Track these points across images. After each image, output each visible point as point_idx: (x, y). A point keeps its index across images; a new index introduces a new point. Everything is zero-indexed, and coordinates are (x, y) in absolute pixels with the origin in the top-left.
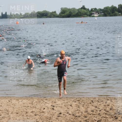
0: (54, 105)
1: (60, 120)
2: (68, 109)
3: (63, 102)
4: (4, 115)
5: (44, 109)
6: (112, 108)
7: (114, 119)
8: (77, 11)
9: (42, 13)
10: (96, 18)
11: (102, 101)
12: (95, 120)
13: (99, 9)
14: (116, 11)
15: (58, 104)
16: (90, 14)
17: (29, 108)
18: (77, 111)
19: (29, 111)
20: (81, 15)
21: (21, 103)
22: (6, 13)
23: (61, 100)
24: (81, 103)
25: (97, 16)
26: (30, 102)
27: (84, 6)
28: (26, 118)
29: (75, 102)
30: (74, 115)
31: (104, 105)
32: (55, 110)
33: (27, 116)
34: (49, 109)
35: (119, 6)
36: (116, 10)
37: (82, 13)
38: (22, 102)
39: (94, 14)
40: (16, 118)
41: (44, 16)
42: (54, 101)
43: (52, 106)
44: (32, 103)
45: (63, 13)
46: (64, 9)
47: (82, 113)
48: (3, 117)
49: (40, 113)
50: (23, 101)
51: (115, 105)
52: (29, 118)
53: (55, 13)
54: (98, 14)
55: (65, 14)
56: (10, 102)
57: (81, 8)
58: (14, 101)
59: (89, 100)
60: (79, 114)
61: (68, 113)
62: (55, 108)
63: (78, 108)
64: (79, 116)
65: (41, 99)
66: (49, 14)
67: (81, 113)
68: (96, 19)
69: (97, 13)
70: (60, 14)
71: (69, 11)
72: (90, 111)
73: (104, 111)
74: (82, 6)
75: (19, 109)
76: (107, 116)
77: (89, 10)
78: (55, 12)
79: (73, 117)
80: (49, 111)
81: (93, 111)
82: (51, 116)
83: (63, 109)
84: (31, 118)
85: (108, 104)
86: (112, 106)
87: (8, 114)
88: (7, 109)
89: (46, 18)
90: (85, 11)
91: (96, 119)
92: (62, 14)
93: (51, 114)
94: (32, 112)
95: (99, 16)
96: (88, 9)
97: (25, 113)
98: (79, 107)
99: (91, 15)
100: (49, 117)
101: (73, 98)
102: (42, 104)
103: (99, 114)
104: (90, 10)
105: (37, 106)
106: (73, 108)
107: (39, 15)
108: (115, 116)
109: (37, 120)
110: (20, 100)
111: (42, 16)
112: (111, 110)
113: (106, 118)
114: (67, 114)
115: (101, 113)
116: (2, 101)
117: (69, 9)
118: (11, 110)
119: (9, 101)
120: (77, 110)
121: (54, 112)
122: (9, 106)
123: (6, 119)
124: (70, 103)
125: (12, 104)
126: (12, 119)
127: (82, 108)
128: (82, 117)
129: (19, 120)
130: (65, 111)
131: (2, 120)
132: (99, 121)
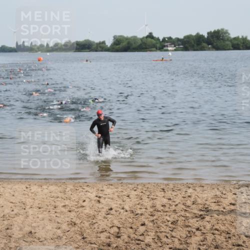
0: (101, 195)
1: (110, 220)
2: (123, 201)
3: (116, 190)
4: (18, 211)
5: (84, 201)
6: (196, 201)
7: (198, 219)
8: (140, 41)
9: (83, 44)
10: (170, 53)
11: (179, 190)
12: (168, 221)
13: (175, 38)
14: (204, 42)
15: (107, 193)
16: (161, 47)
17: (59, 199)
18: (138, 206)
19: (60, 204)
20: (146, 48)
21: (46, 191)
23: (112, 187)
24: (144, 192)
25: (172, 51)
26: (60, 189)
27: (151, 34)
28: (54, 215)
29: (135, 190)
30: (133, 213)
31: (183, 196)
32: (102, 204)
33: (56, 212)
34: (93, 202)
35: (208, 33)
36: (203, 40)
37: (147, 44)
39: (167, 47)
40: (37, 215)
41: (85, 49)
42: (100, 189)
43: (97, 196)
44: (65, 191)
45: (117, 45)
46: (119, 38)
47: (146, 209)
48: (16, 214)
49: (78, 208)
50: (49, 188)
51: (200, 195)
52: (59, 216)
54: (175, 46)
55: (120, 46)
56: (28, 190)
57: (147, 37)
58: (34, 188)
60: (141, 210)
61: (123, 209)
62: (101, 200)
63: (141, 201)
64: (142, 214)
66: (94, 45)
67: (145, 209)
68: (169, 55)
69: (173, 46)
70: (112, 45)
71: (127, 41)
72: (160, 206)
73: (183, 207)
74: (147, 34)
75: (43, 202)
76: (188, 215)
78: (104, 42)
79: (132, 215)
80: (92, 205)
81: (165, 206)
82: (96, 213)
83: (116, 202)
84: (62, 217)
85: (190, 195)
86: (195, 198)
87: (25, 209)
88: (24, 200)
89: (89, 51)
90: (154, 41)
91: (169, 219)
92: (115, 46)
93: (96, 209)
94: (64, 206)
95: (175, 50)
96: (158, 38)
97: (52, 208)
98: (141, 199)
99: (163, 48)
100: (93, 214)
101: (131, 184)
102: (81, 194)
103: (174, 211)
104: (161, 40)
105: (72, 196)
106: (131, 201)
108: (201, 215)
109: (72, 220)
110: (45, 187)
111: (83, 49)
112: (193, 204)
113: (186, 217)
114: (122, 211)
115: (177, 208)
116: (16, 187)
117: (127, 39)
118: (29, 202)
119: (27, 188)
120: (138, 204)
121: (100, 206)
122: (27, 196)
123: (21, 218)
124: (126, 193)
125: (32, 193)
126: (31, 217)
127: (147, 201)
128: (147, 215)
129: (43, 220)
130: (118, 205)
131: (15, 219)
132: (174, 222)
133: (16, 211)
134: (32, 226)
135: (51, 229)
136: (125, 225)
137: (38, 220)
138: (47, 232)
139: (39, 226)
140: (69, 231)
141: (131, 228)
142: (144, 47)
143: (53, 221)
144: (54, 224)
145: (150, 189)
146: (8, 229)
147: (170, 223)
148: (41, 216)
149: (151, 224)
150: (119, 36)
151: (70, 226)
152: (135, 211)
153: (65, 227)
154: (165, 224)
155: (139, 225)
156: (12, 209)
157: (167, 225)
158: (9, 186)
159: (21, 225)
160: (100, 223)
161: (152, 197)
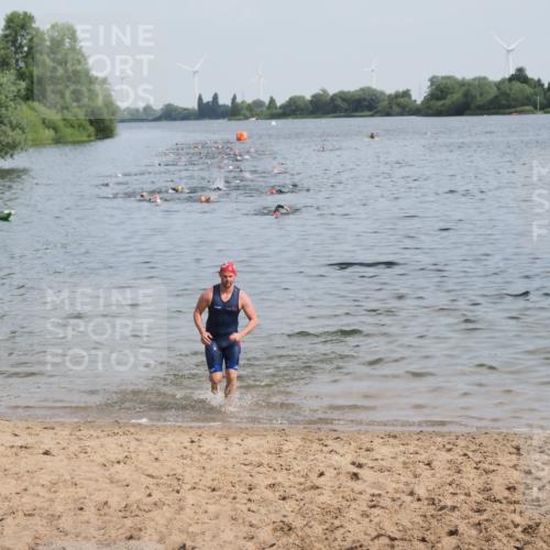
0: (362, 461)
1: (376, 520)
2: (416, 476)
3: (402, 448)
4: (160, 496)
5: (322, 474)
8: (495, 89)
9: (357, 97)
12: (516, 526)
15: (379, 457)
16: (545, 102)
17: (261, 469)
18: (448, 487)
19: (262, 481)
20: (509, 107)
21: (235, 450)
22: (215, 97)
23: (396, 442)
24: (470, 454)
27: (520, 70)
28: (244, 508)
29: (450, 450)
30: (433, 504)
32: (365, 481)
33: (250, 500)
34: (342, 477)
37: (512, 96)
38: (241, 445)
40: (205, 507)
41: (362, 111)
42: (364, 447)
43: (353, 464)
44: (281, 450)
45: (438, 99)
46: (444, 82)
47: (468, 495)
48: (155, 504)
49: (304, 490)
50: (244, 443)
52: (254, 509)
53: (406, 99)
55: (447, 102)
56: (195, 446)
57: (512, 79)
58: (210, 443)
59: (504, 445)
60: (456, 498)
61: (412, 494)
62: (363, 473)
63: (456, 476)
64: (454, 508)
65: (317, 436)
66: (384, 100)
67: (466, 494)
70: (423, 102)
71: (464, 88)
72: (503, 488)
74: (512, 71)
75: (225, 475)
77: (543, 85)
78: (406, 94)
79: (431, 510)
80: (338, 483)
81: (514, 488)
82: (344, 503)
83: (396, 477)
84: (263, 511)
87: (178, 492)
88: (179, 471)
89: (372, 116)
90: (528, 90)
91: (518, 519)
92: (432, 103)
93: (346, 494)
94: (272, 486)
96: (539, 80)
97: (242, 490)
98: (459, 472)
99: (549, 106)
100: (336, 506)
101: (443, 436)
104: (546, 86)
105: (294, 463)
106: (433, 475)
107: (344, 105)
109: (285, 520)
110: (234, 440)
111: (356, 110)
114: (410, 498)
116: (166, 439)
117: (463, 84)
118: (190, 474)
119: (192, 442)
120: (450, 484)
121: (358, 486)
122: (188, 461)
123: (167, 512)
124: (426, 455)
125: (202, 454)
126: (189, 511)
127: (472, 476)
128: (465, 509)
129: (217, 517)
130: (401, 486)
131: (150, 514)
132: (530, 527)
133: (157, 496)
134: (188, 533)
135: (231, 538)
136: (409, 533)
137: (205, 518)
138: (221, 547)
139: (203, 533)
140: (274, 544)
141: (423, 540)
142: (504, 102)
143: (241, 521)
144: (242, 527)
145: (486, 447)
146: (131, 538)
147: (520, 529)
148: (212, 509)
149: (474, 532)
150: (443, 78)
151: (278, 534)
152: (440, 501)
153: (265, 535)
154: (506, 532)
155: (443, 534)
156: (148, 492)
157: (510, 536)
158: (153, 438)
159: (163, 529)
160: (349, 526)
161: (486, 466)
